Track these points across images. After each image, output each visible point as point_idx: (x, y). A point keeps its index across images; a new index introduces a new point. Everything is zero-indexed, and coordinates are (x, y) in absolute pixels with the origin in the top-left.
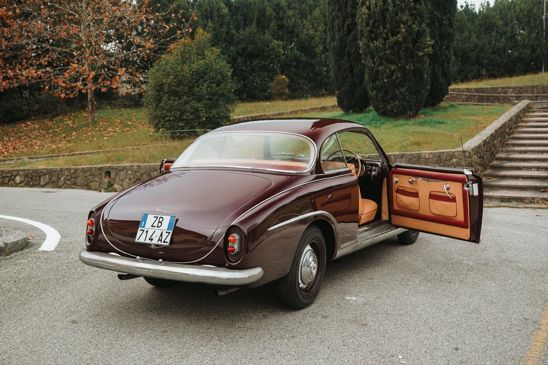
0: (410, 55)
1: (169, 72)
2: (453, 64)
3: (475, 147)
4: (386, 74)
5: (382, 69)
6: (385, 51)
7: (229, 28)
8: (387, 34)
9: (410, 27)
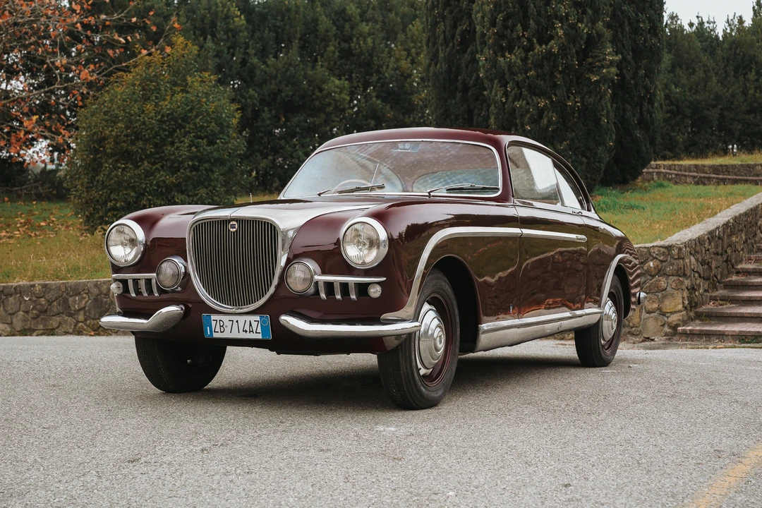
0: (575, 81)
1: (117, 117)
2: (661, 104)
3: (690, 240)
4: (529, 115)
5: (521, 106)
6: (526, 73)
7: (247, 53)
8: (530, 40)
9: (573, 26)
